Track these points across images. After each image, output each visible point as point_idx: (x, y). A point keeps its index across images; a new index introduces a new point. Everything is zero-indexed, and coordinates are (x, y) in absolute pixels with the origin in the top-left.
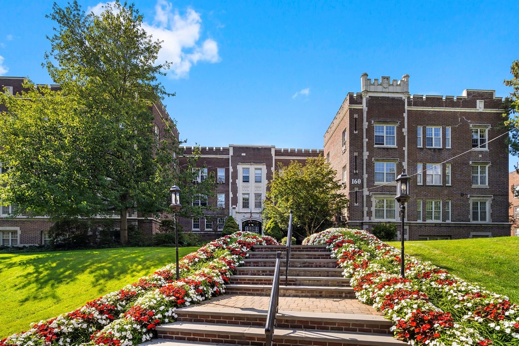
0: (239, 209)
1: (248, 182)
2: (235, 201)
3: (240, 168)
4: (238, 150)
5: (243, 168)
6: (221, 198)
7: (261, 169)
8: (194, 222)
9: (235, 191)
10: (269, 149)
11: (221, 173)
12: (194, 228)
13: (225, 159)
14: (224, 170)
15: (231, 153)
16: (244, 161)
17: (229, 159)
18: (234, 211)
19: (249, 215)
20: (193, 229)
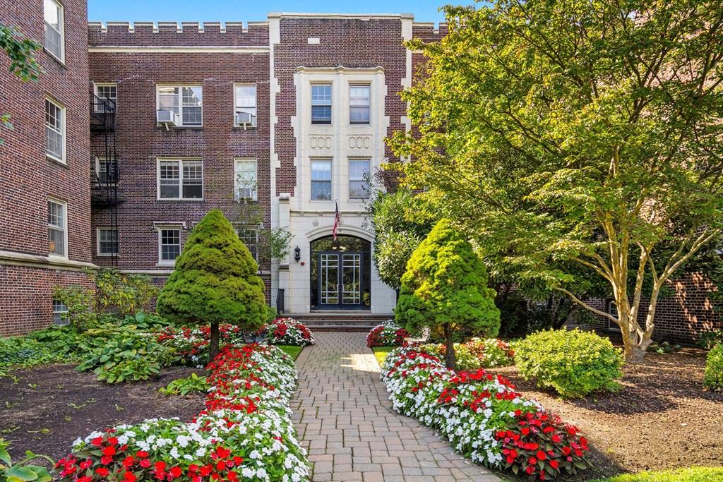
0: (300, 202)
1: (329, 122)
2: (288, 180)
3: (303, 81)
4: (295, 29)
5: (312, 83)
6: (245, 172)
7: (367, 85)
8: (164, 241)
9: (288, 152)
10: (396, 25)
11: (244, 99)
12: (165, 257)
13: (257, 56)
14: (253, 89)
15: (275, 37)
16: (316, 60)
17: (267, 57)
18: (285, 208)
19: (331, 221)
20: (161, 262)
